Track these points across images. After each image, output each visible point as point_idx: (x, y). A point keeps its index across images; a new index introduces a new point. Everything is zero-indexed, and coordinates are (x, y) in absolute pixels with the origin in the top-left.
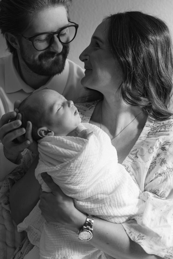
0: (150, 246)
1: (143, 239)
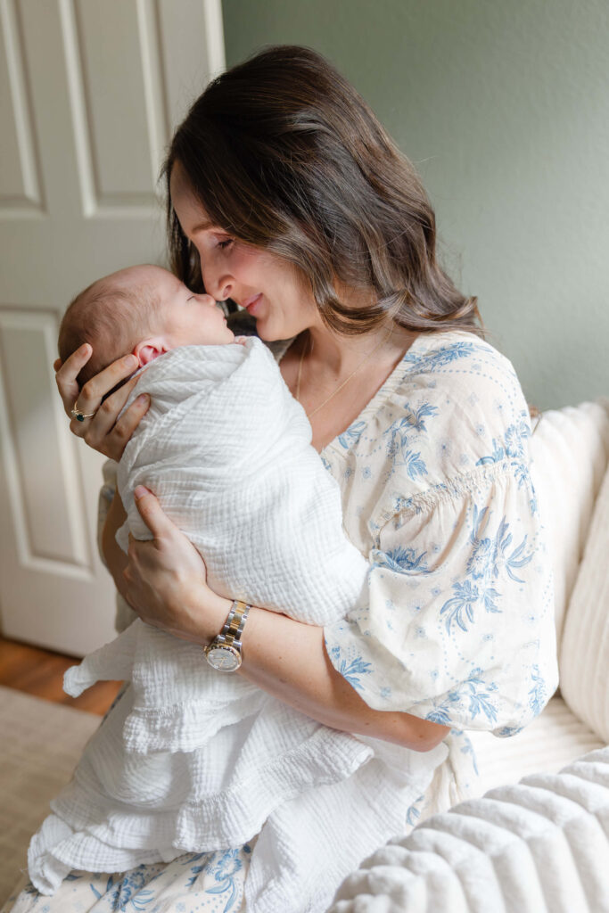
0: (380, 691)
1: (364, 671)
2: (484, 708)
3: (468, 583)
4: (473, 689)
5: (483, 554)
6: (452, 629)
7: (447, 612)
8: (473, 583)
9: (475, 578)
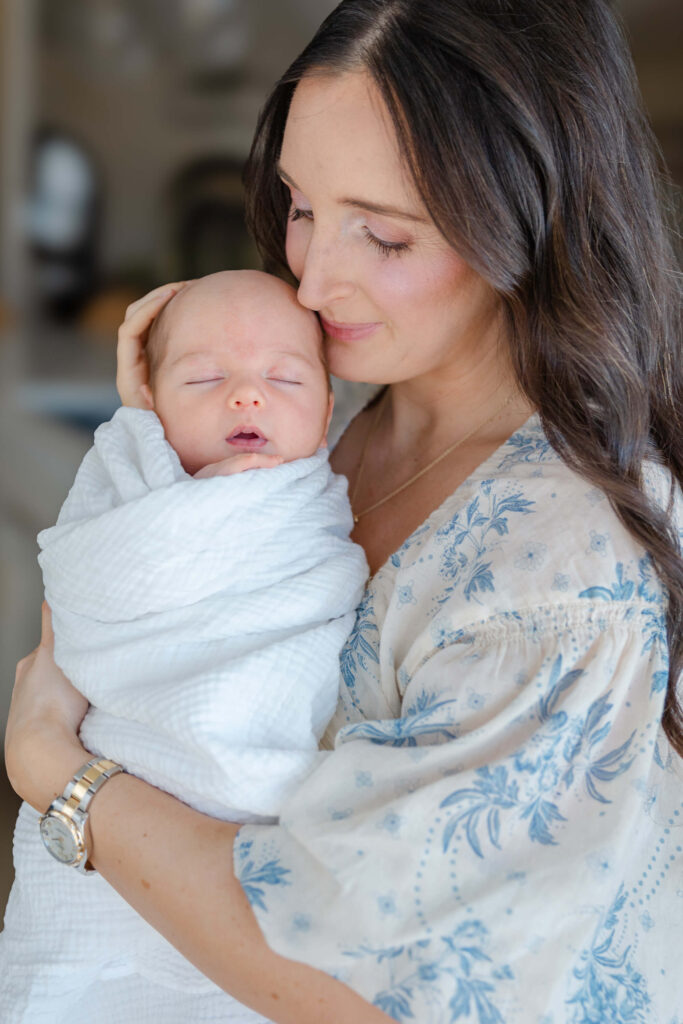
1: (277, 882)
2: (480, 1008)
3: (503, 772)
4: (466, 966)
5: (547, 734)
6: (453, 844)
7: (453, 809)
8: (513, 775)
9: (519, 767)
